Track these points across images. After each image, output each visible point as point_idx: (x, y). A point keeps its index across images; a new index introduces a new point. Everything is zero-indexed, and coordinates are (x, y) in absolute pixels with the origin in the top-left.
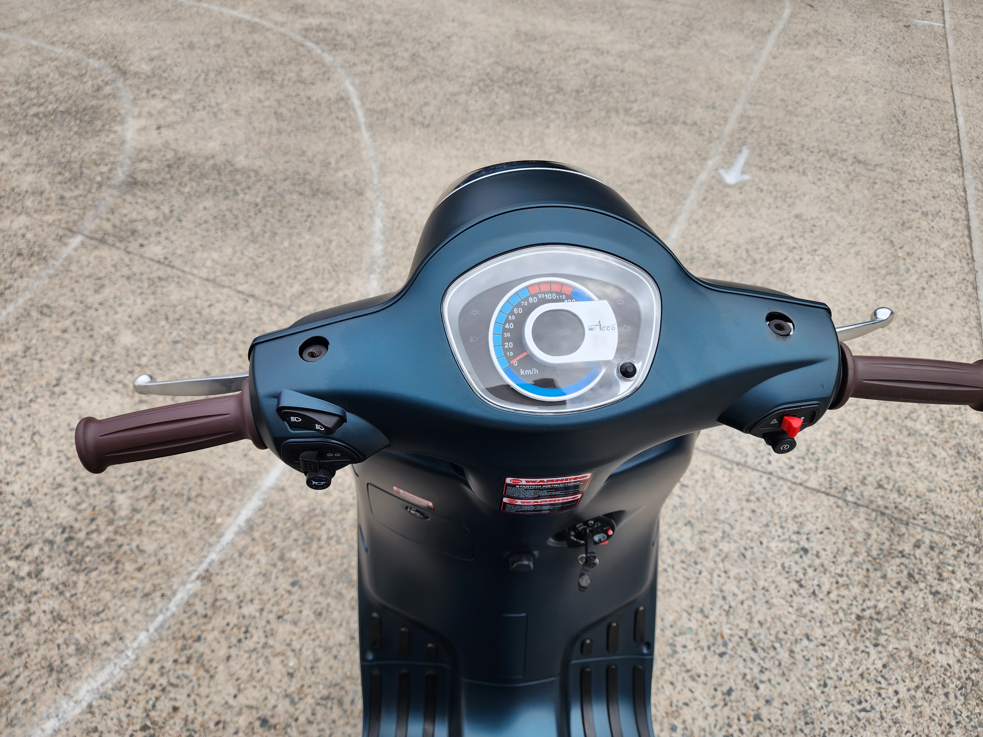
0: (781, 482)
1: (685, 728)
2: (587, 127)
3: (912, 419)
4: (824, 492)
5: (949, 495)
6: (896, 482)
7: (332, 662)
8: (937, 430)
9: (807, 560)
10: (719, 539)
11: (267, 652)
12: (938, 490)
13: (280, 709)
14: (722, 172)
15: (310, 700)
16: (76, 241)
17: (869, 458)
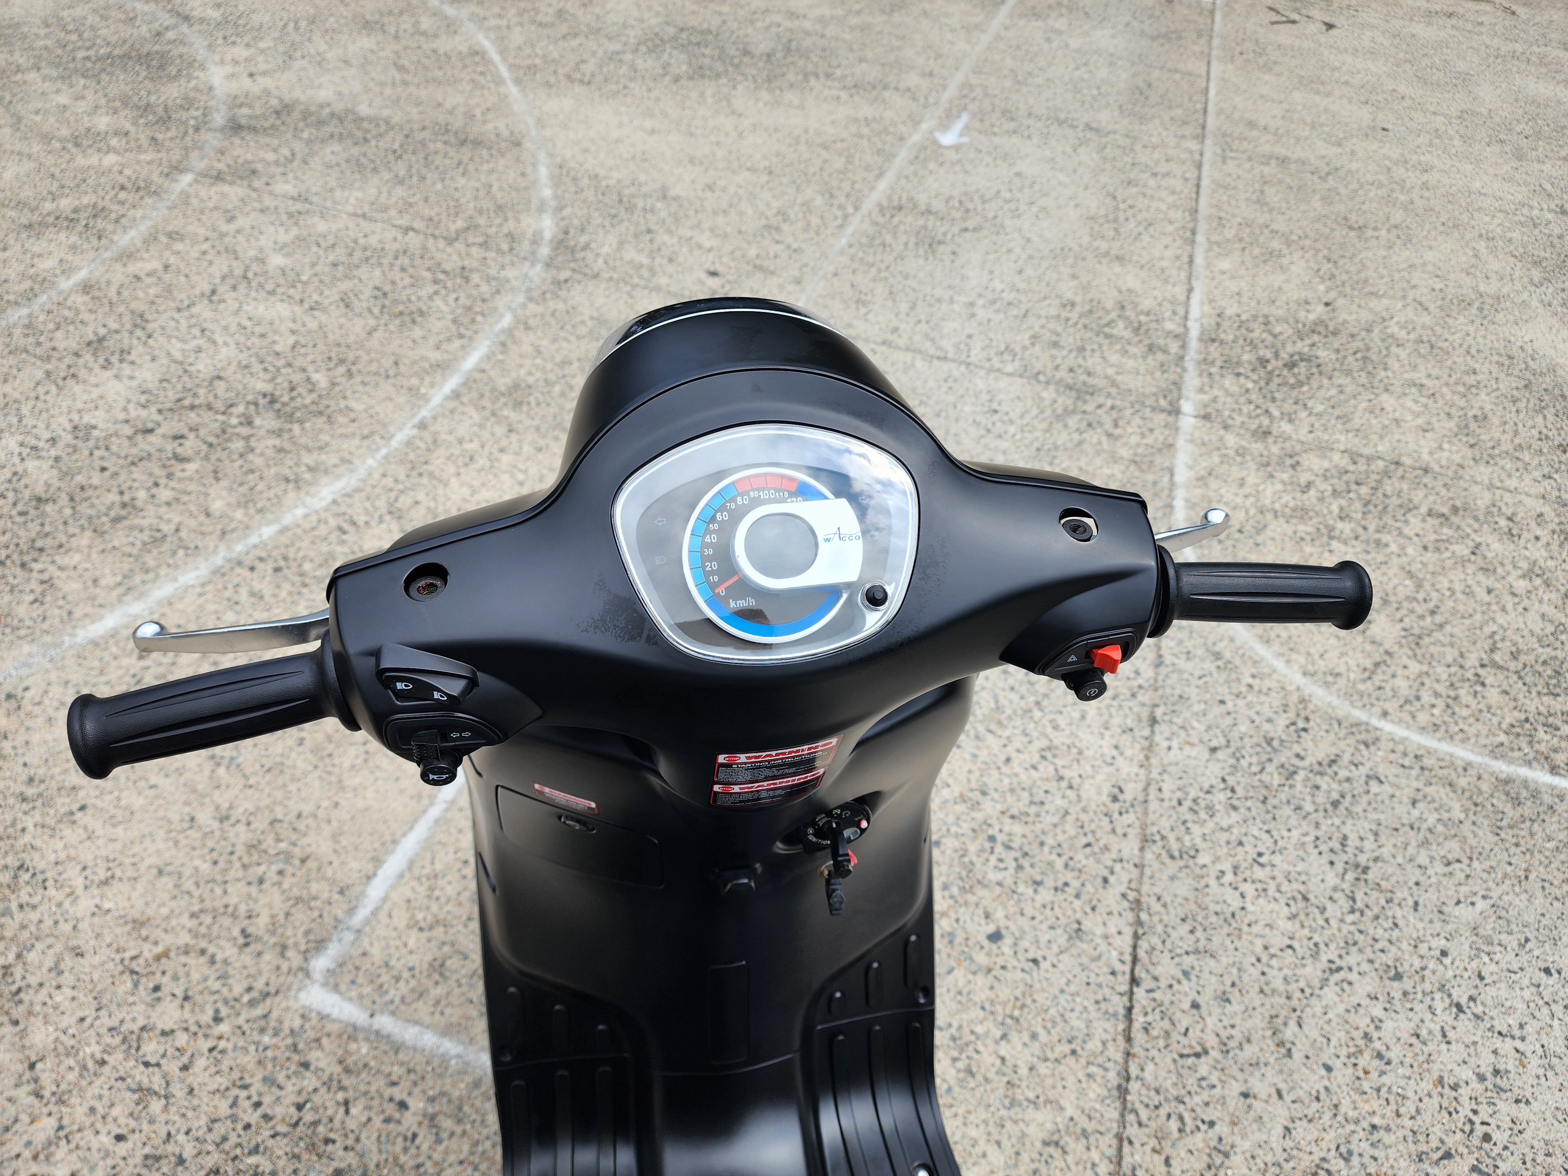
14: (937, 135)
16: (188, 177)
17: (1064, 353)
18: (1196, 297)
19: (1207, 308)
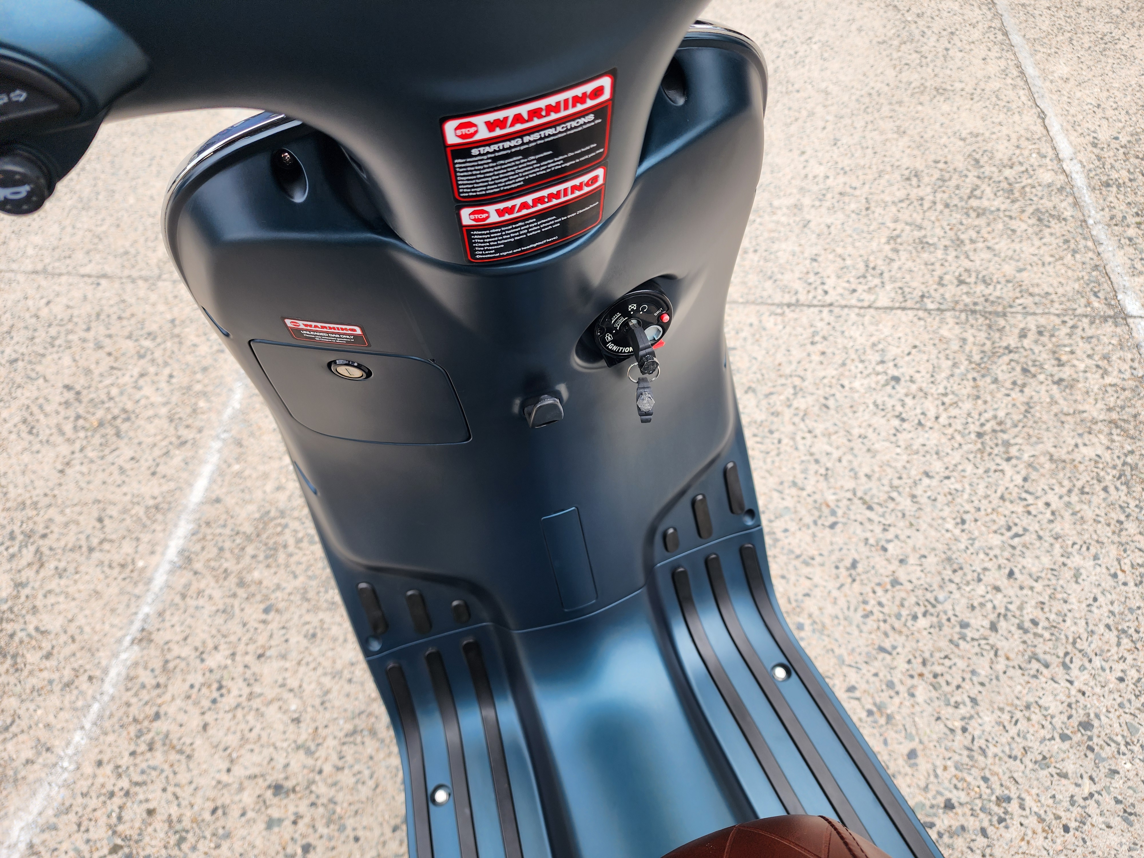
0: (846, 310)
1: (814, 622)
3: (976, 197)
4: (899, 308)
5: (1043, 270)
6: (978, 273)
7: (347, 688)
8: (1009, 201)
9: (901, 389)
10: (791, 397)
11: (256, 703)
12: (1029, 267)
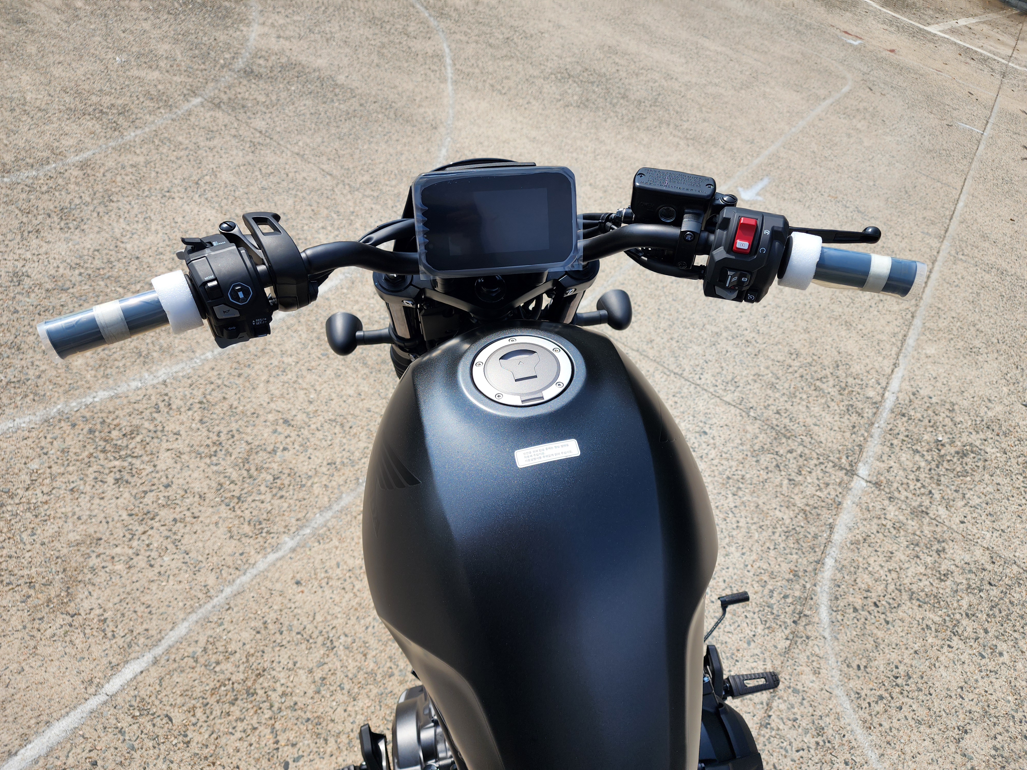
2: (639, 129)
13: (299, 417)
14: (740, 189)
15: (321, 418)
16: (198, 100)
17: (777, 395)
18: (899, 372)
19: (906, 386)
